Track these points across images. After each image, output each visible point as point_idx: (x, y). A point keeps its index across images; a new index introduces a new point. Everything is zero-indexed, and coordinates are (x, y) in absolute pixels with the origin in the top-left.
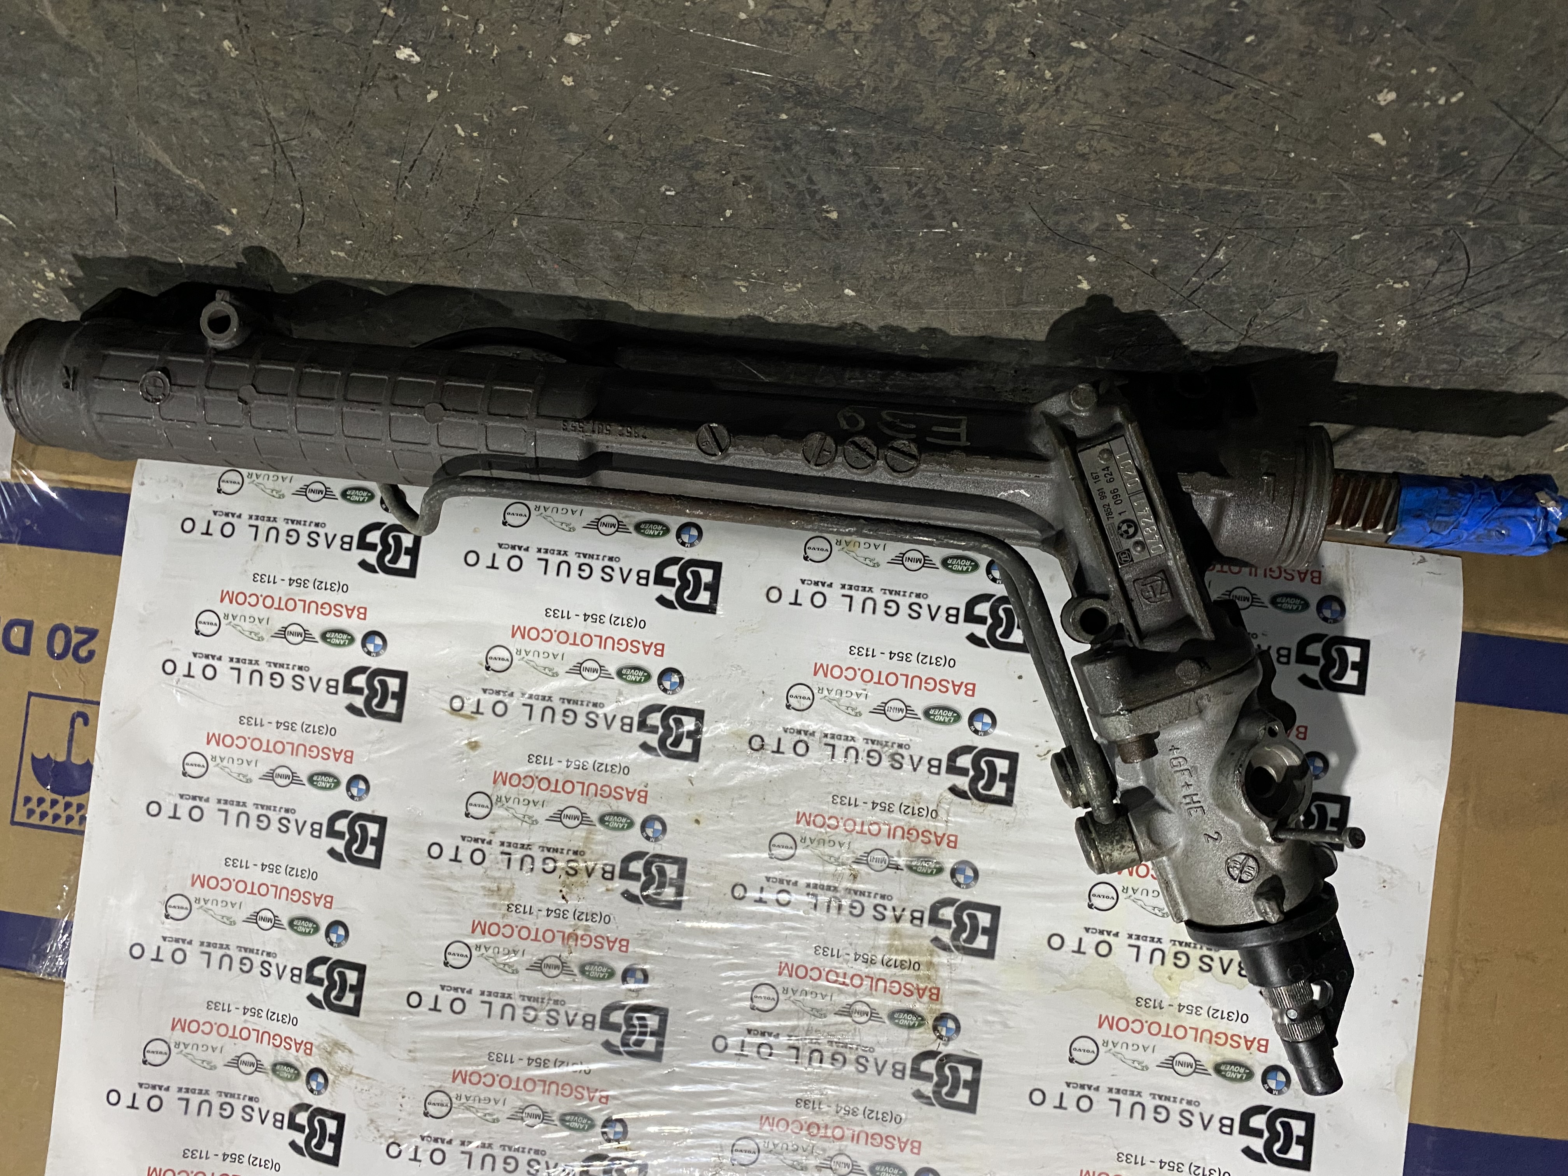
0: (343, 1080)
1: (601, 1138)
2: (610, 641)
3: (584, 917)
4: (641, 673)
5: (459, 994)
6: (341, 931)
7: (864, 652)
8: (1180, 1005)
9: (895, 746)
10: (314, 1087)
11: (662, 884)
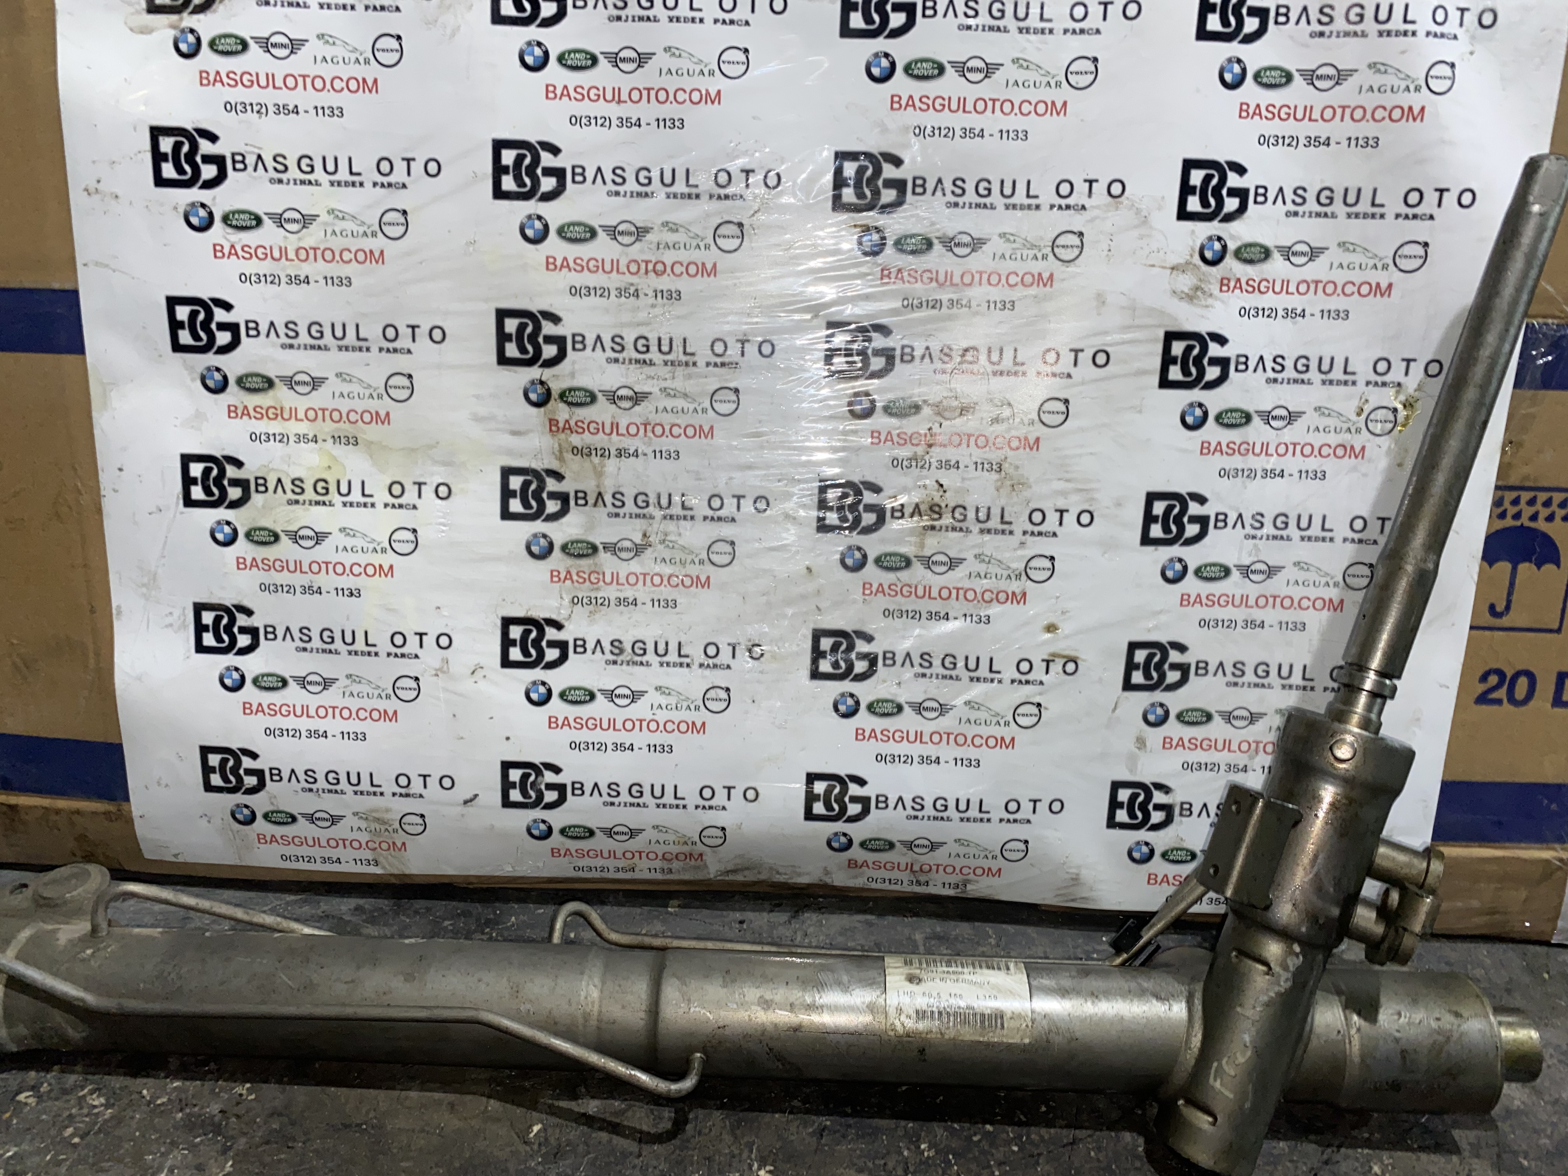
0: (1182, 259)
1: (887, 232)
2: (912, 738)
4: (877, 710)
6: (1189, 420)
7: (658, 748)
8: (316, 442)
9: (619, 662)
10: (1216, 243)
11: (841, 504)
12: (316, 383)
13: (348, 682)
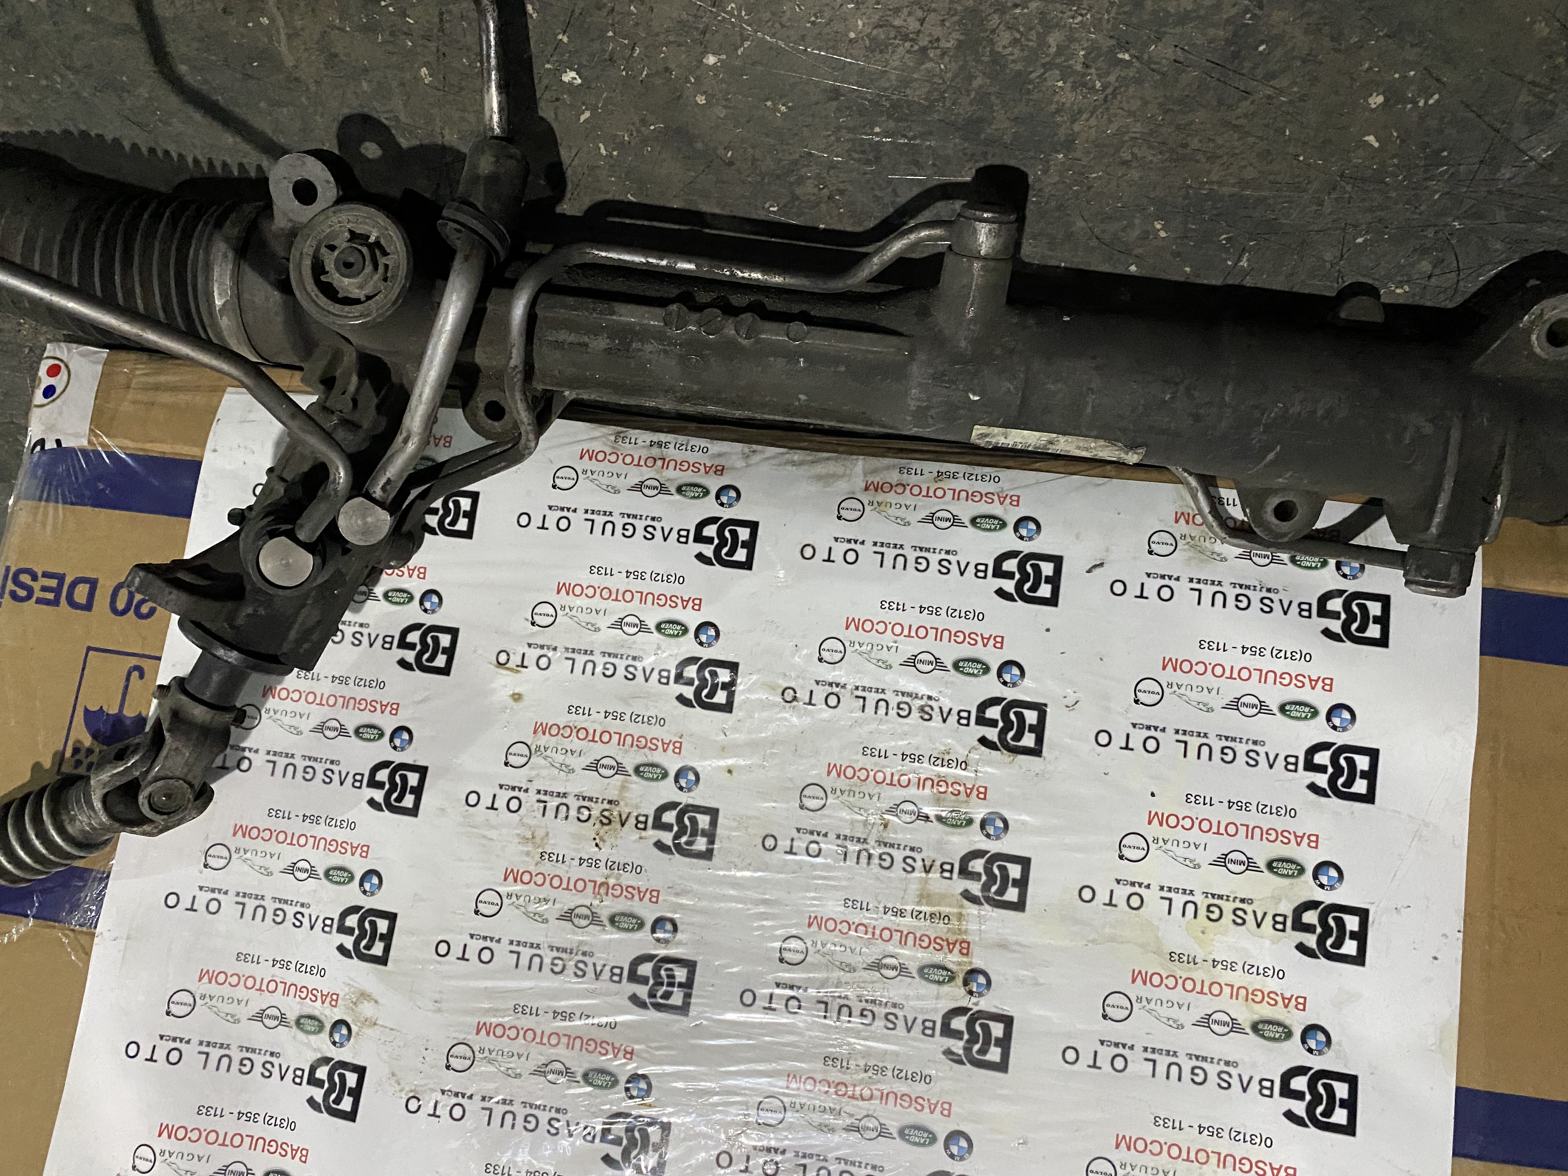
0: (368, 1031)
1: (624, 1094)
2: (650, 597)
3: (616, 866)
4: (679, 627)
5: (488, 944)
6: (375, 880)
8: (1214, 961)
10: (337, 1040)
11: (694, 833)
12: (1206, 1021)
13: (1211, 705)
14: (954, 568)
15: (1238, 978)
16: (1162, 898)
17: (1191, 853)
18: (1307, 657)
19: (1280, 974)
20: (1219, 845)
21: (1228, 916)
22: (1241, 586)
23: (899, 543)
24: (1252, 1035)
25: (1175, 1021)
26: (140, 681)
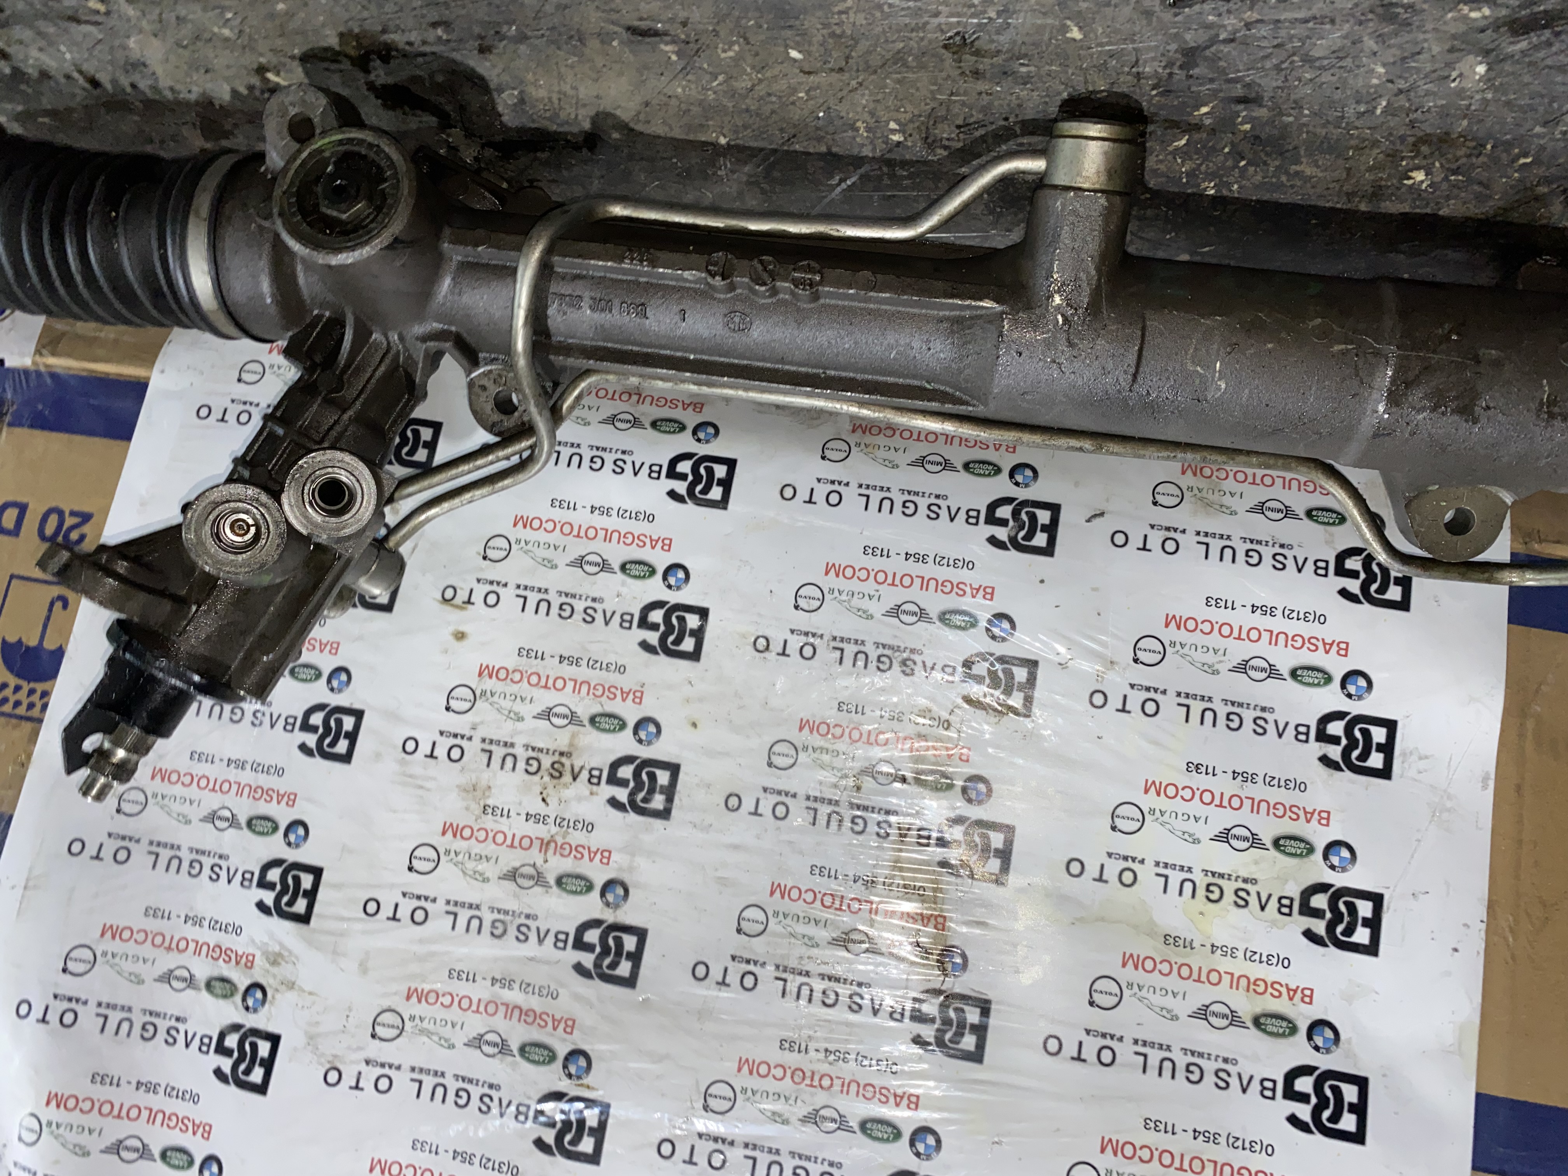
0: (283, 995)
1: (561, 1072)
2: (616, 535)
3: (565, 823)
4: (645, 568)
5: (423, 903)
6: (301, 832)
7: (879, 552)
8: (1213, 946)
9: (908, 651)
10: (251, 1005)
11: (651, 791)
12: (1203, 1013)
13: (1216, 667)
14: (944, 513)
15: (1239, 966)
16: (1158, 875)
17: (1191, 826)
18: (1321, 619)
19: (1285, 963)
20: (1222, 819)
21: (1229, 896)
22: (1252, 541)
23: (886, 485)
24: (1253, 1030)
25: (1168, 1011)
26: (64, 613)
